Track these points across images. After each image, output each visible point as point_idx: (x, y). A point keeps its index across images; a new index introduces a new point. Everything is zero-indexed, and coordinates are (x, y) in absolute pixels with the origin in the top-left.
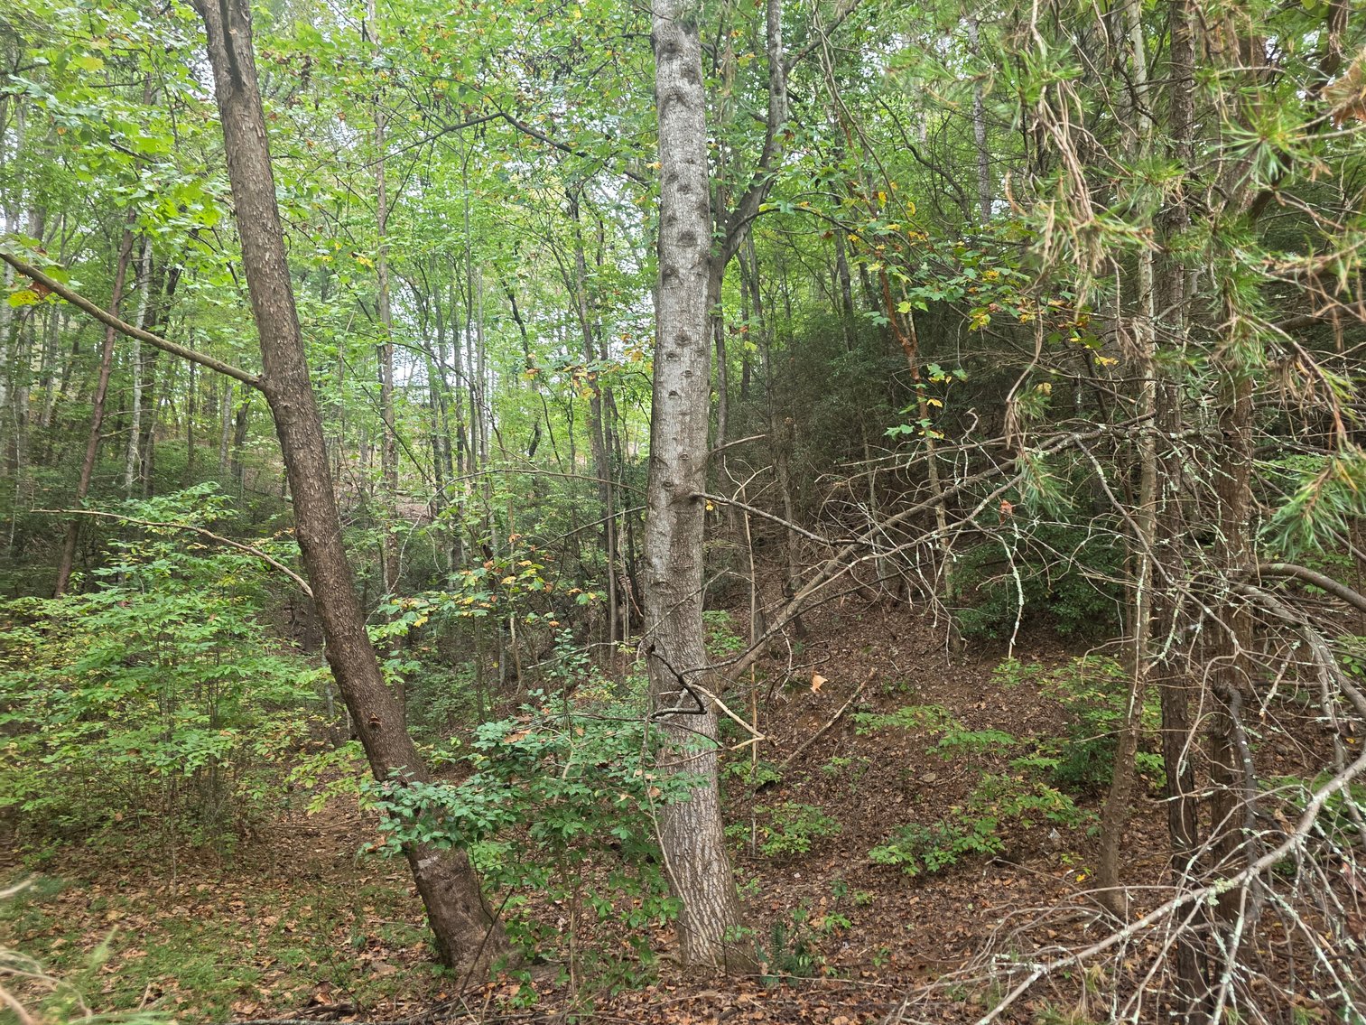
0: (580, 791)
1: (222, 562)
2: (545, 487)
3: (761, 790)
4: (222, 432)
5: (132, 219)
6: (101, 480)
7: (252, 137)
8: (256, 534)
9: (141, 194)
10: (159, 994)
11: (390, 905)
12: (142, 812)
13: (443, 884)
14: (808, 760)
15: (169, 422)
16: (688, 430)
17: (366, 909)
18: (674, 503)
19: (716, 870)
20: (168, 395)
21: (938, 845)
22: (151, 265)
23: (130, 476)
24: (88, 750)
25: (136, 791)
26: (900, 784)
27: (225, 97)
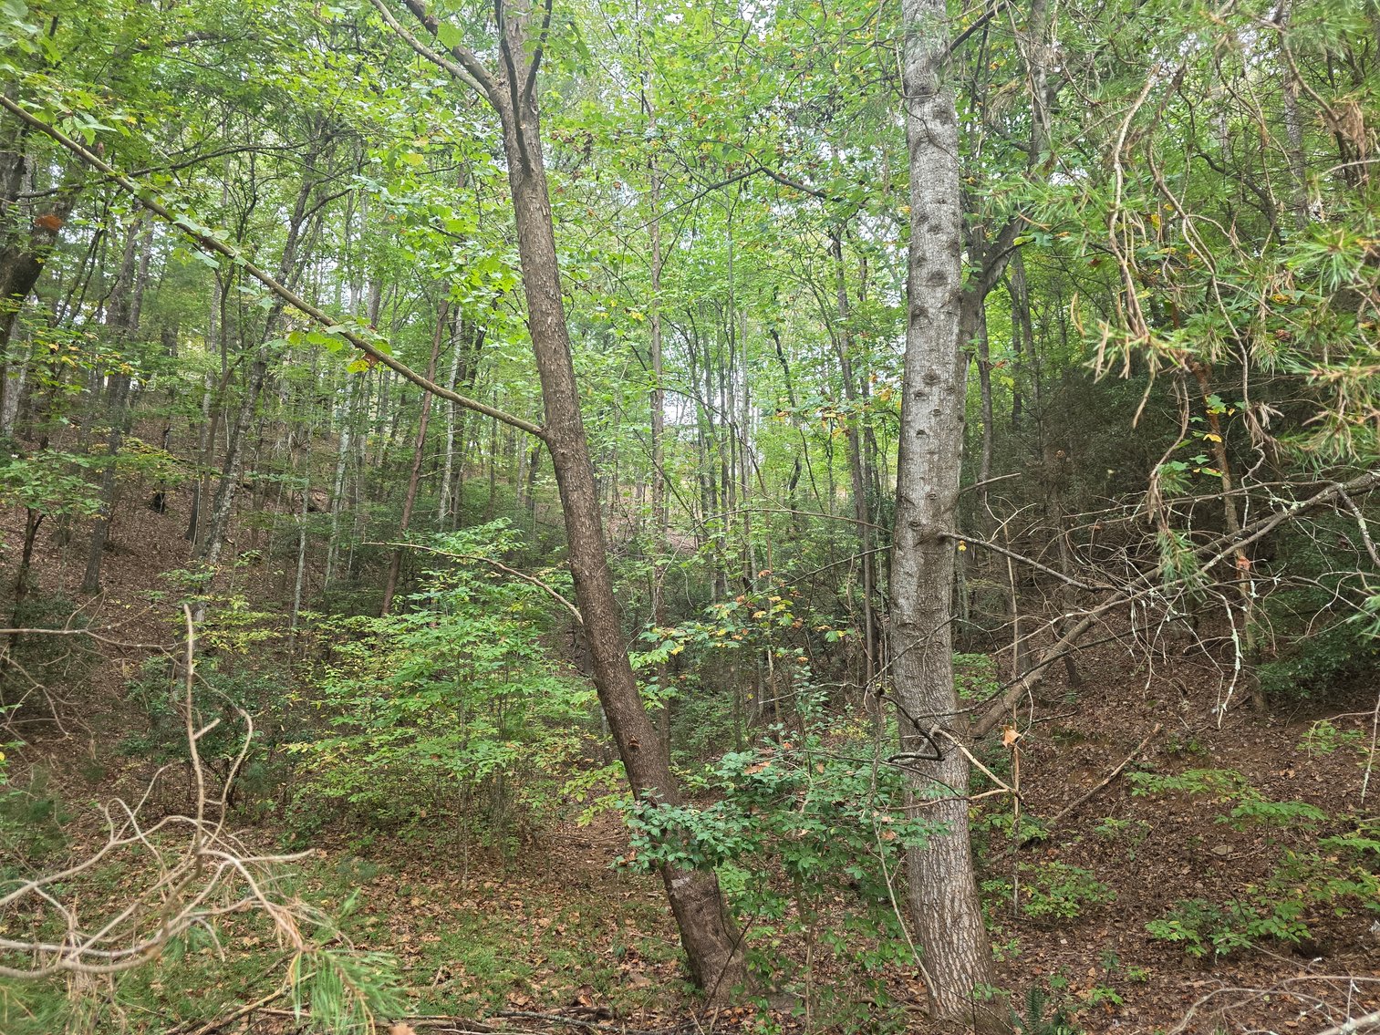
0: (816, 827)
1: (512, 590)
2: (806, 522)
3: (1026, 846)
4: (518, 470)
5: (446, 289)
6: (419, 514)
7: (539, 216)
8: (543, 564)
9: (452, 268)
10: (448, 977)
11: (649, 920)
12: (444, 812)
13: (694, 905)
14: (1080, 819)
15: (476, 461)
16: (937, 471)
17: (628, 922)
18: (921, 543)
19: (967, 924)
20: (475, 439)
21: (1230, 926)
22: (463, 324)
23: (442, 511)
24: (403, 751)
25: (439, 793)
26: (1188, 854)
27: (516, 183)
